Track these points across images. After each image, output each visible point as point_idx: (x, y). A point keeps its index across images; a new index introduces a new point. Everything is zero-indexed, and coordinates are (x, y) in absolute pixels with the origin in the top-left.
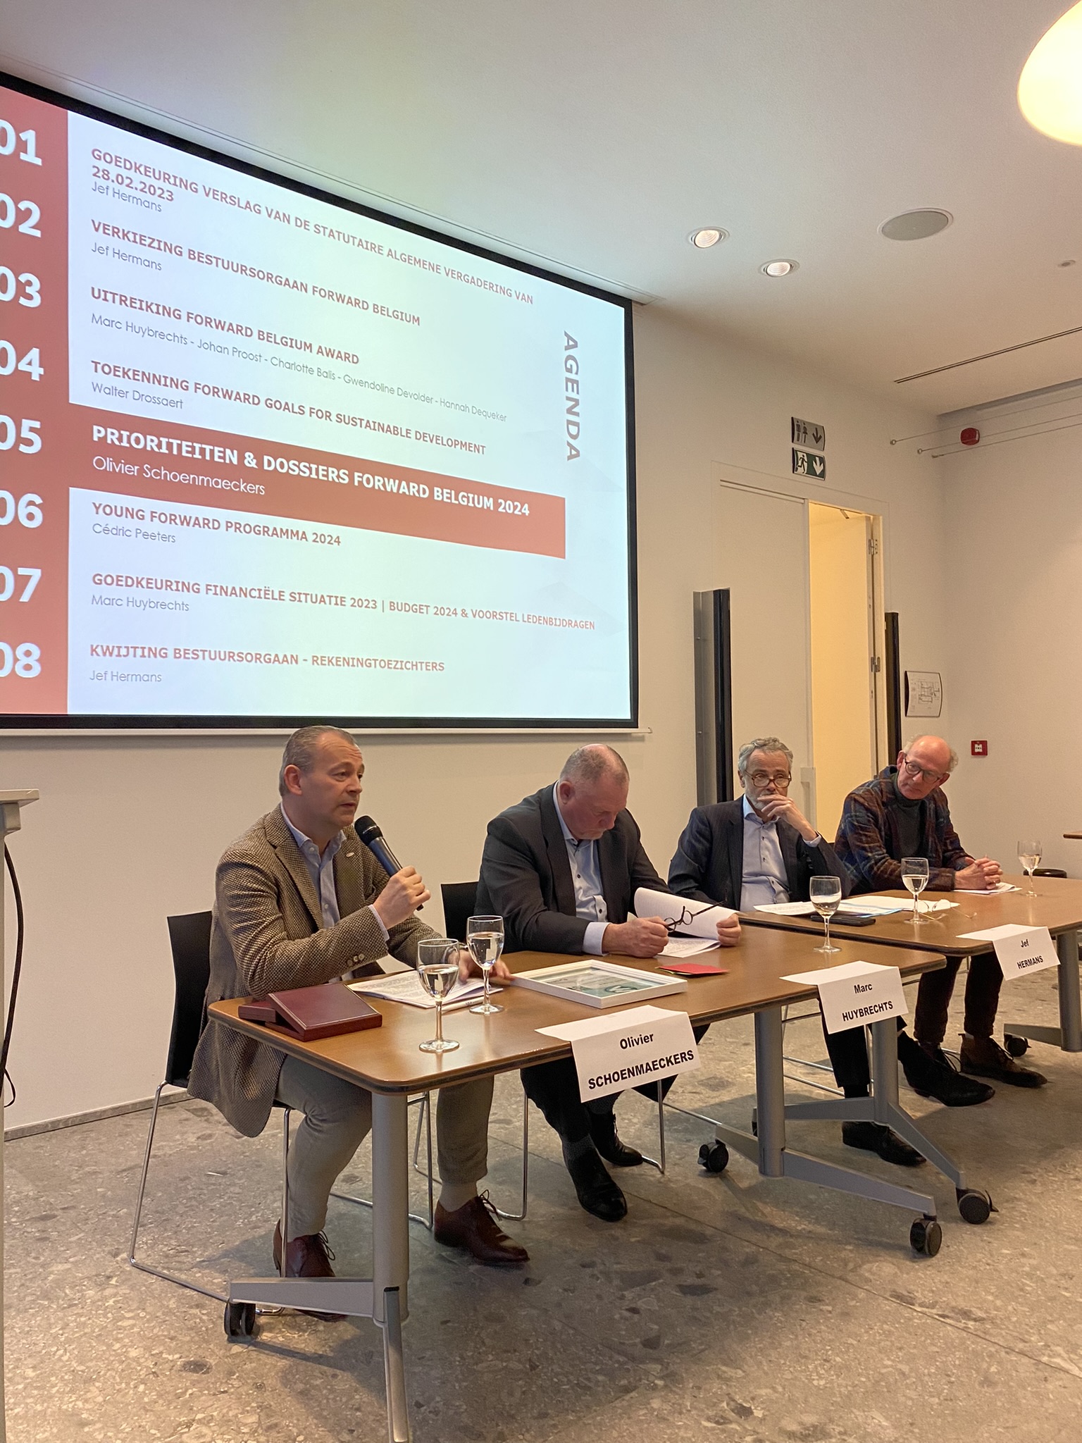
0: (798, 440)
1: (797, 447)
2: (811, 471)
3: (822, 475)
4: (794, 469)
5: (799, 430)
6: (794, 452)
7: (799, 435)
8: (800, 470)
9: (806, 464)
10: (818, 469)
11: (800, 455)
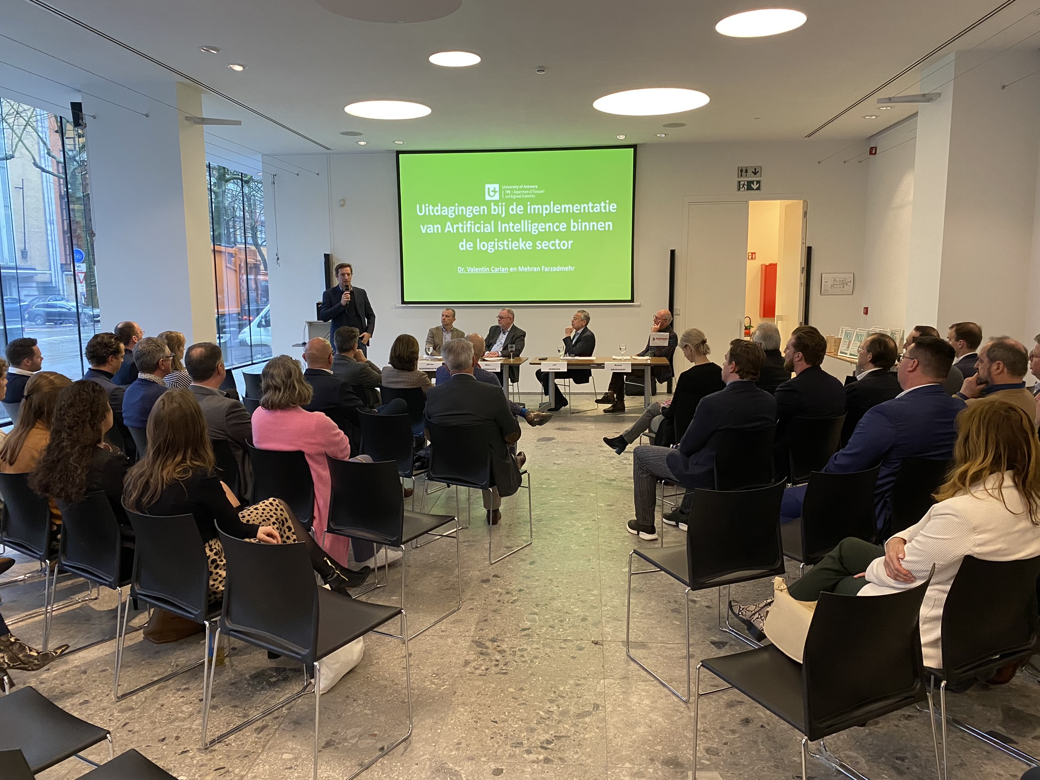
0: (741, 176)
1: (740, 179)
2: (750, 188)
3: (758, 189)
4: (739, 189)
5: (742, 172)
6: (738, 182)
8: (743, 189)
9: (746, 187)
10: (755, 186)
11: (742, 183)
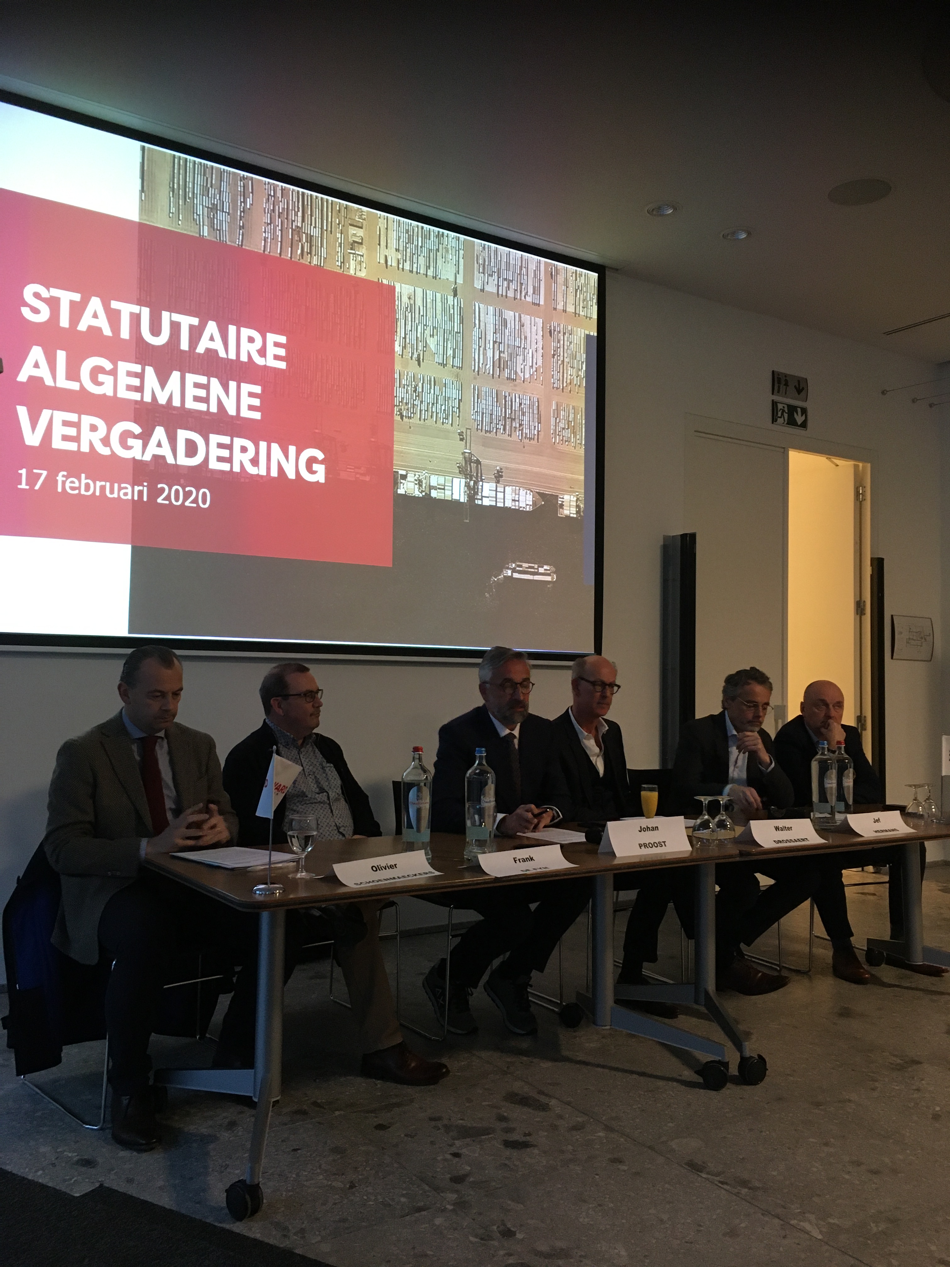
0: (778, 392)
1: (776, 398)
2: (792, 422)
3: (804, 425)
4: (774, 420)
5: (779, 382)
6: (774, 404)
7: (779, 387)
8: (780, 421)
9: (786, 415)
10: (799, 419)
11: (780, 406)
